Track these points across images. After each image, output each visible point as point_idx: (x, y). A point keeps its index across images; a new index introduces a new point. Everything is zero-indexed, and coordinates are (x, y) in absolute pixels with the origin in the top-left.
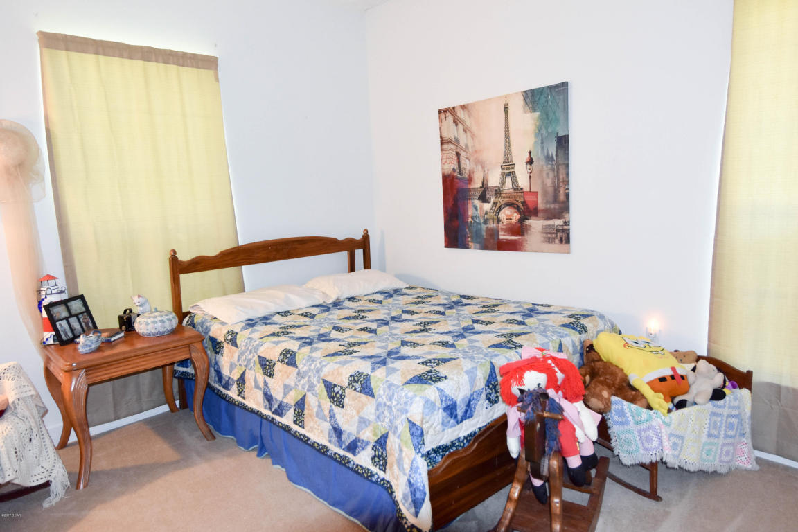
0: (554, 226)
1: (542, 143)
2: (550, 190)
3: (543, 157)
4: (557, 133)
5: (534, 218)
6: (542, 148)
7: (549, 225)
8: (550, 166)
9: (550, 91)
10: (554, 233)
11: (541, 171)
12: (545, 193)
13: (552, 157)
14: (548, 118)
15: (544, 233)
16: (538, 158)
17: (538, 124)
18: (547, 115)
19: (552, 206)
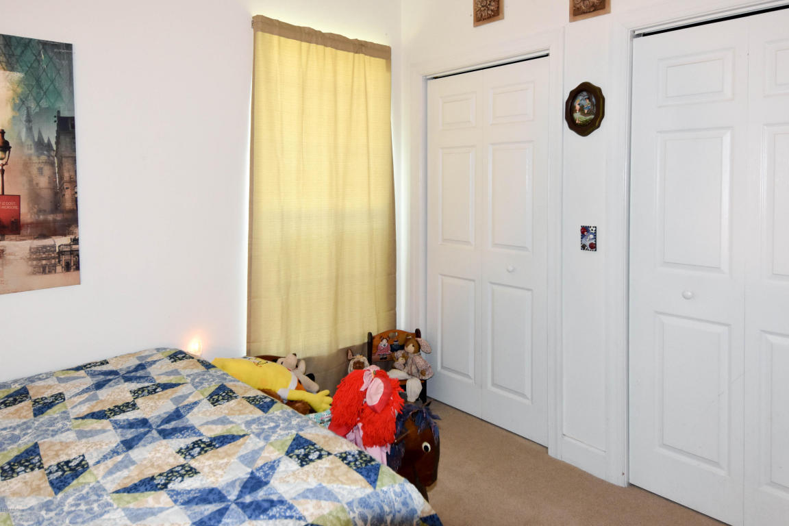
0: (54, 246)
1: (29, 120)
2: (46, 194)
3: (30, 142)
4: (59, 112)
5: (13, 237)
6: (30, 129)
7: (45, 247)
8: (44, 158)
9: (43, 48)
10: (54, 258)
11: (27, 165)
12: (35, 197)
13: (49, 145)
14: (39, 86)
15: (34, 259)
16: (21, 144)
17: (19, 90)
18: (38, 81)
19: (50, 217)
